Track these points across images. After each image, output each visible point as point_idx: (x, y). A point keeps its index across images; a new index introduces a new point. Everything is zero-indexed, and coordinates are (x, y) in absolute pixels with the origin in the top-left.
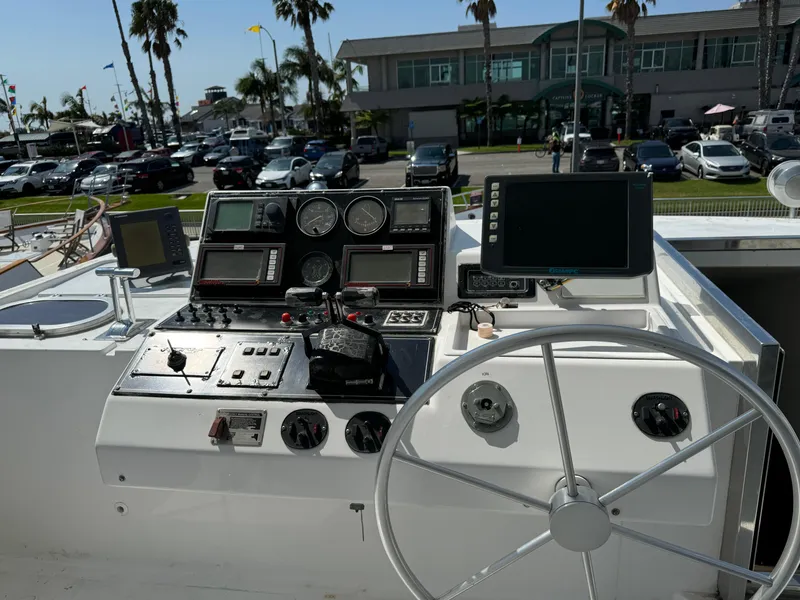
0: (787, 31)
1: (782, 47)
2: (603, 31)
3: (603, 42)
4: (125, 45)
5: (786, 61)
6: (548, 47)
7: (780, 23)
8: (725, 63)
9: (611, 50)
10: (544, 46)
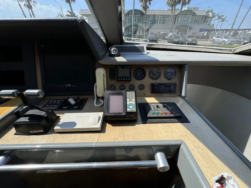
0: (175, 16)
1: (174, 20)
2: (140, 13)
3: (140, 16)
4: (20, 5)
5: (175, 23)
6: (128, 16)
7: (175, 14)
8: (163, 23)
9: (142, 17)
10: (127, 16)
